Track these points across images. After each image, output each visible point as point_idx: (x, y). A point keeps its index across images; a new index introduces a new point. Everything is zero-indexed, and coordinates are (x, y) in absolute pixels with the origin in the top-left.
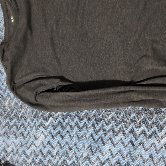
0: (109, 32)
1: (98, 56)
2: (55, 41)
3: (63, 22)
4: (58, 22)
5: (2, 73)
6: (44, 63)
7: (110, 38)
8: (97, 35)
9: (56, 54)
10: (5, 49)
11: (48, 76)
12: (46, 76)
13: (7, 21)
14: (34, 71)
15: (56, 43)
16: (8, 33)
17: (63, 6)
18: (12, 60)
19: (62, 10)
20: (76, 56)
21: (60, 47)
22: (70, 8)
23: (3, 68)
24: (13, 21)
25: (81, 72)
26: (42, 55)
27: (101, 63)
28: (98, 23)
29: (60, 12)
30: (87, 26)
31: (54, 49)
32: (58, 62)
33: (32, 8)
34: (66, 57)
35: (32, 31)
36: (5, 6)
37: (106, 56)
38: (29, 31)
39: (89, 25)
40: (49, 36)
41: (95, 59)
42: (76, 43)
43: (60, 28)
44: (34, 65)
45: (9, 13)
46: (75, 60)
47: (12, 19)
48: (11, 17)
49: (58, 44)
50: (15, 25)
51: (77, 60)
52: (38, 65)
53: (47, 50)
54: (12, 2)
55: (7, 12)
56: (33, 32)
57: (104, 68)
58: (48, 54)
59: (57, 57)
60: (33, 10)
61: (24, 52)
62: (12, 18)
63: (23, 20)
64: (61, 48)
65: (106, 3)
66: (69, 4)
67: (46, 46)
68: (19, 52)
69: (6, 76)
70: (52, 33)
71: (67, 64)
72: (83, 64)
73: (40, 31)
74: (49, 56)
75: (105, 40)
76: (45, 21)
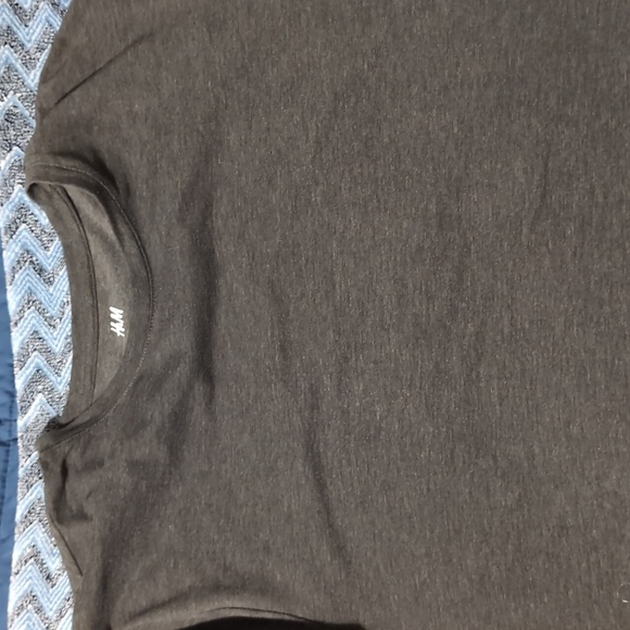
0: (617, 450)
1: (547, 554)
2: (326, 445)
3: (375, 362)
4: (346, 360)
5: (48, 578)
6: (267, 549)
7: (618, 480)
8: (551, 452)
9: (327, 510)
10: (70, 461)
11: (287, 617)
12: (277, 616)
13: (90, 325)
14: (217, 588)
15: (329, 454)
16: (87, 382)
17: (379, 292)
18: (111, 529)
19: (370, 306)
20: (432, 532)
21: (352, 478)
22: (414, 305)
23: (56, 550)
24: (119, 328)
25: (457, 616)
26: (256, 505)
27: (562, 589)
28: (557, 395)
29: (362, 314)
30: (495, 399)
31: (321, 485)
32: (339, 550)
33: (221, 282)
34: (381, 532)
35: (213, 387)
36: (84, 252)
37: (592, 559)
38: (199, 389)
39: (504, 393)
40: (297, 420)
41: (531, 566)
42: (435, 474)
43: (358, 388)
44: (214, 553)
45: (99, 289)
46: (428, 555)
47: (115, 321)
48: (112, 309)
49: (340, 462)
50: (127, 352)
51: (437, 553)
52: (234, 556)
53: (282, 484)
54: (122, 246)
55: (93, 284)
56: (219, 392)
57: (578, 614)
58: (289, 506)
59: (331, 526)
60: (224, 292)
61: (166, 483)
62: (117, 313)
63: (179, 339)
64: (356, 485)
65: (607, 309)
66: (410, 285)
67: (281, 463)
68: (144, 489)
69: (68, 589)
70: (314, 407)
71: (386, 568)
72: (471, 580)
73: (252, 392)
74: (290, 516)
75: (589, 484)
76: (283, 349)
